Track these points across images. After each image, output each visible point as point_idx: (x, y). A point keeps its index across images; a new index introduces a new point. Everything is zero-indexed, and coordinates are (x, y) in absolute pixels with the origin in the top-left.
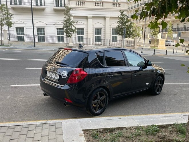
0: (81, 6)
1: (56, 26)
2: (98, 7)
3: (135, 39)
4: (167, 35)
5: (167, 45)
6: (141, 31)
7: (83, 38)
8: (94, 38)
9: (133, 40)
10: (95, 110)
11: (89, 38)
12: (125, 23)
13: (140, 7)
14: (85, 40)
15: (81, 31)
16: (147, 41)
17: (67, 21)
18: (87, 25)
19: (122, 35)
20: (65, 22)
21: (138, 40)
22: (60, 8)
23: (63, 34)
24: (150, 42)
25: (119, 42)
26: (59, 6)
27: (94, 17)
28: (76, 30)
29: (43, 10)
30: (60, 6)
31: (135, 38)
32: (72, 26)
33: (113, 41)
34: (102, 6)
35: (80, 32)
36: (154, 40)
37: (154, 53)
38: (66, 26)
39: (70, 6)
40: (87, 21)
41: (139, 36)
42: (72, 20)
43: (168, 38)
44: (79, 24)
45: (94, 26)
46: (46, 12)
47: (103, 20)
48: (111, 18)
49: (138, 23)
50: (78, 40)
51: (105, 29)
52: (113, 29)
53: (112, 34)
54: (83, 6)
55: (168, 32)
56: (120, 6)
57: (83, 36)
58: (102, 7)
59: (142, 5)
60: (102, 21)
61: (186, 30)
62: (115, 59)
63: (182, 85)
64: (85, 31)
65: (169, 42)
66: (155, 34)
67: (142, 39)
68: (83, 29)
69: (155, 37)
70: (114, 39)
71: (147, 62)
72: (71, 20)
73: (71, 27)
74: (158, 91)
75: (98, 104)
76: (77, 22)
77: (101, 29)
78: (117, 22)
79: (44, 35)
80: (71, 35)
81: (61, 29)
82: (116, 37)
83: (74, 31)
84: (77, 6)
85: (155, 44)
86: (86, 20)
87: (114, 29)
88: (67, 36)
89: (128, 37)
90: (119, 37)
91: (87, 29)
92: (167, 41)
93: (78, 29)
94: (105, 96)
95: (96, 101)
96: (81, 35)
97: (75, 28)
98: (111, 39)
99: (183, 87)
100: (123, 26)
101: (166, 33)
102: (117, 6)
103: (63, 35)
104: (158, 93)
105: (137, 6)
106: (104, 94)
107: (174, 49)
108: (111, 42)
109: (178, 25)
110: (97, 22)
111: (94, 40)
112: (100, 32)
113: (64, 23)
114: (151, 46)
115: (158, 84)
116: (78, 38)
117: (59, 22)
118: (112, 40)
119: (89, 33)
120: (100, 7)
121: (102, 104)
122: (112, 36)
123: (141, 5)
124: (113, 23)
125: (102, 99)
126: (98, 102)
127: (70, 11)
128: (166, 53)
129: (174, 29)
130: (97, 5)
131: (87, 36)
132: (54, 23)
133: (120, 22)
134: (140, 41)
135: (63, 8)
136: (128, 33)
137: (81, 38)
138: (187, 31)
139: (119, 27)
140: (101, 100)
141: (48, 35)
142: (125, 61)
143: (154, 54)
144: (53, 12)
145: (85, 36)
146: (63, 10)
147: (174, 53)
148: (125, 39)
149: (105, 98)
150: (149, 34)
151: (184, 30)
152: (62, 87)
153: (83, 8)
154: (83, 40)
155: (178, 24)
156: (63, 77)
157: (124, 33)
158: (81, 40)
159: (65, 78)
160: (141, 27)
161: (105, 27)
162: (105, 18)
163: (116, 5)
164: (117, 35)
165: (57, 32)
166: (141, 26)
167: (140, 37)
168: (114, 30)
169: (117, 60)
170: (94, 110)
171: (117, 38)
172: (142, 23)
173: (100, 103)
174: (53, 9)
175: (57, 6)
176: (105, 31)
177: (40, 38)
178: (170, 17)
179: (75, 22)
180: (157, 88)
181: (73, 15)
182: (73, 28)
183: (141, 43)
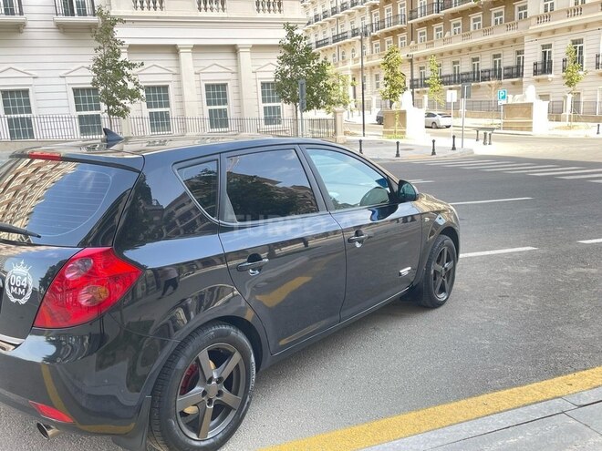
0: (152, 13)
1: (69, 80)
2: (209, 14)
3: (335, 113)
4: (426, 96)
5: (431, 128)
6: (351, 89)
7: (168, 118)
8: (207, 116)
9: (330, 116)
10: (197, 431)
11: (188, 115)
12: (303, 62)
13: (340, 14)
14: (174, 124)
15: (158, 94)
16: (371, 118)
17: (104, 61)
18: (178, 74)
19: (295, 101)
20: (100, 64)
21: (345, 114)
22: (77, 19)
23: (98, 108)
24: (380, 120)
25: (287, 125)
26: (76, 12)
27: (197, 49)
28: (142, 93)
29: (18, 28)
30: (79, 14)
31: (336, 109)
32: (126, 80)
33: (268, 121)
34: (223, 9)
35: (155, 99)
36: (393, 114)
37: (398, 152)
38: (104, 80)
39: (112, 14)
40: (178, 60)
41: (345, 104)
42: (124, 57)
43: (432, 104)
44: (150, 72)
45: (203, 77)
46: (27, 34)
47: (231, 57)
48: (256, 48)
49: (340, 64)
50: (152, 125)
51: (239, 86)
52: (263, 85)
53: (264, 101)
54: (158, 13)
55: (428, 89)
56: (280, 11)
57: (167, 109)
58: (221, 14)
59: (346, 8)
60: (226, 60)
61: (478, 79)
62: (277, 185)
63: (511, 254)
64: (172, 93)
65: (434, 116)
66: (395, 94)
67: (356, 113)
68: (166, 88)
69: (394, 105)
70: (272, 117)
71: (396, 188)
72: (120, 60)
73: (123, 81)
74: (442, 290)
75: (210, 401)
76: (142, 64)
77: (225, 85)
78: (275, 61)
79: (29, 115)
80: (127, 110)
81: (88, 89)
82: (277, 110)
83: (133, 95)
84: (139, 12)
85: (397, 123)
86: (172, 57)
87: (268, 84)
88: (110, 112)
89: (315, 108)
90: (287, 109)
91: (180, 88)
92: (429, 115)
93: (148, 89)
94: (236, 358)
95: (198, 389)
96: (161, 106)
97: (136, 84)
98: (262, 116)
99: (516, 260)
100: (296, 71)
101: (425, 92)
102: (269, 11)
103: (98, 112)
104: (442, 297)
105: (333, 14)
106: (231, 348)
107: (454, 137)
108: (263, 126)
109: (456, 66)
110: (211, 62)
111: (208, 122)
112: (225, 95)
113: (95, 70)
114: (384, 132)
115: (439, 268)
116: (151, 119)
117: (80, 65)
118: (266, 119)
119: (186, 99)
120: (214, 14)
121: (227, 397)
122: (262, 105)
123: (342, 10)
124: (263, 65)
125: (225, 375)
126: (204, 393)
127: (115, 29)
128: (434, 150)
129: (446, 76)
130: (206, 9)
131: (182, 109)
132: (62, 73)
133: (285, 60)
134: (349, 117)
135: (90, 19)
136: (313, 96)
137: (162, 119)
138: (482, 83)
139: (283, 74)
140: (219, 380)
141: (43, 112)
142: (311, 190)
143: (398, 155)
144: (54, 35)
145: (173, 111)
146: (89, 28)
147: (454, 148)
148: (304, 114)
149: (237, 367)
150: (374, 98)
151: (474, 79)
152: (16, 346)
153: (158, 17)
154: (168, 124)
155: (454, 63)
156: (13, 300)
157: (302, 96)
158: (163, 124)
159: (23, 301)
160: (350, 76)
161: (238, 80)
162: (234, 49)
163: (266, 7)
164: (279, 104)
165: (77, 100)
166: (350, 73)
167: (349, 107)
168: (268, 88)
169: (285, 189)
170: (194, 436)
171: (279, 113)
172: (350, 65)
173: (220, 393)
174: (52, 25)
175: (66, 14)
176: (239, 93)
177: (17, 126)
178: (433, 43)
179: (134, 65)
180: (440, 280)
181: (128, 42)
182: (131, 86)
183: (354, 125)
